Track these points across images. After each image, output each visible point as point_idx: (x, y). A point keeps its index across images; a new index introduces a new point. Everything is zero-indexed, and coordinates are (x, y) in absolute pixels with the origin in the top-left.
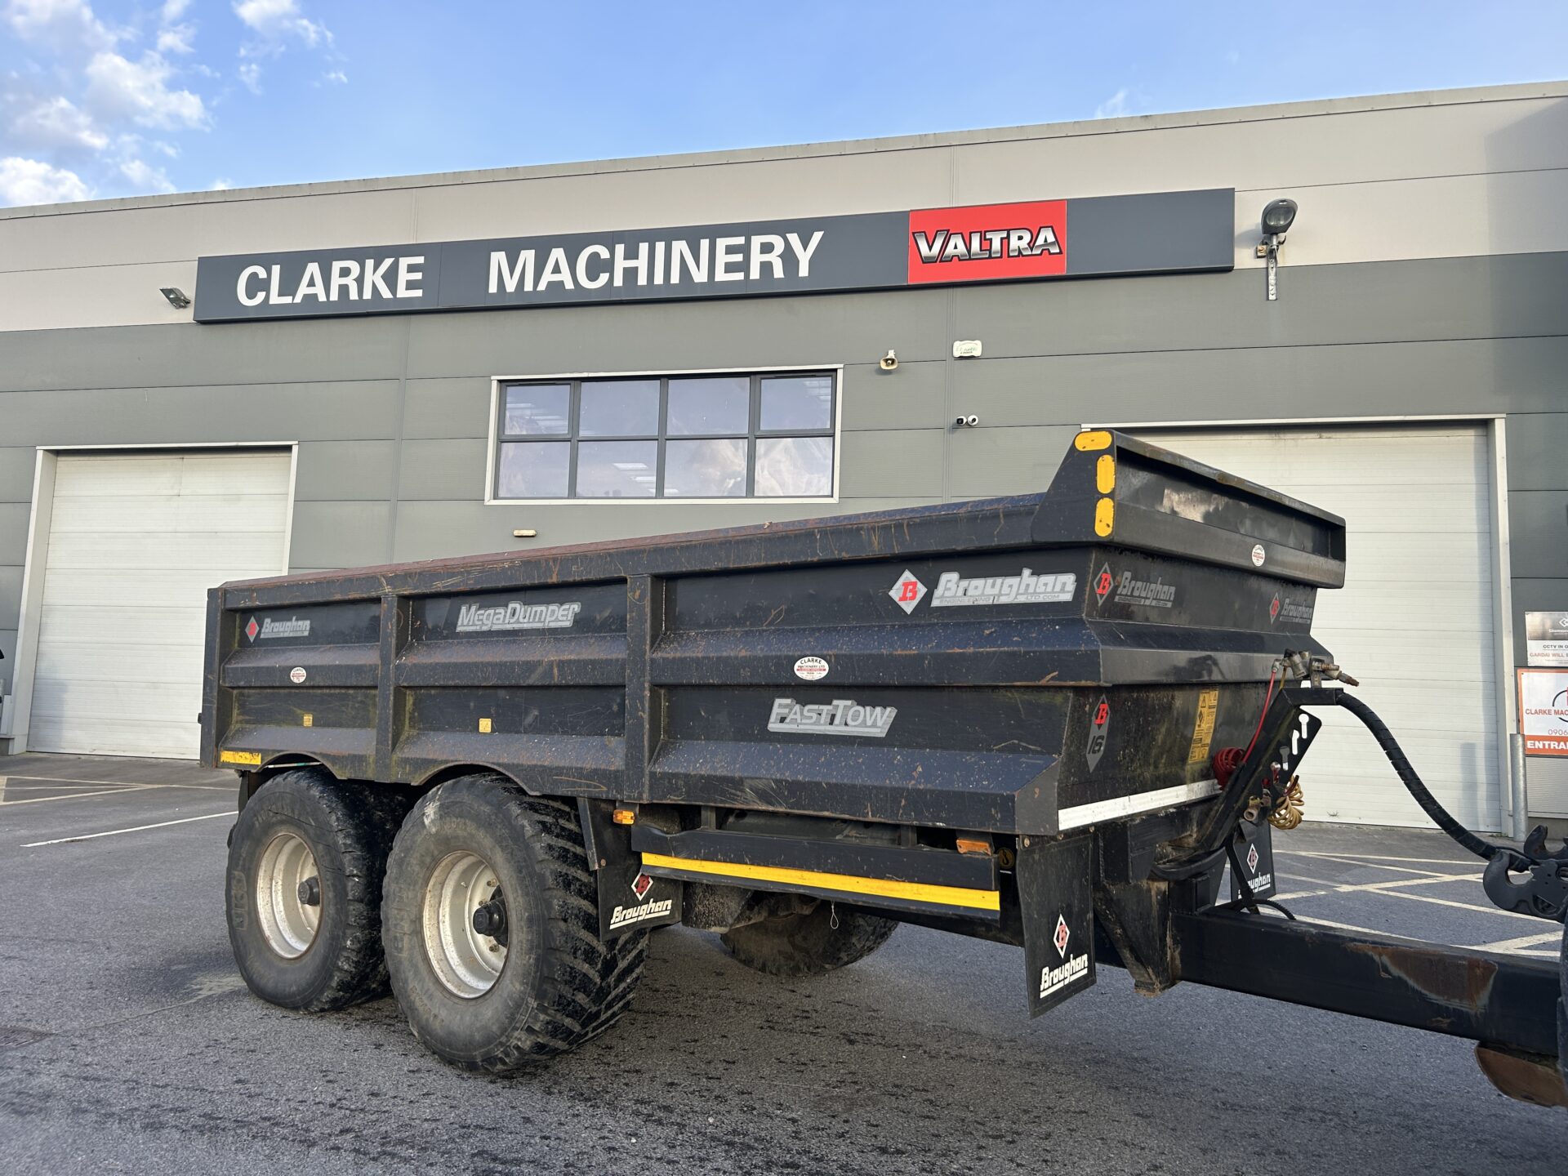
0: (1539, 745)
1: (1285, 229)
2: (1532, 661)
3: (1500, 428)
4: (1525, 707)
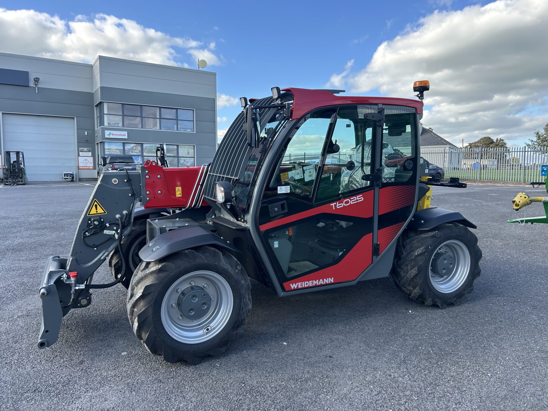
0: (81, 168)
1: (38, 81)
2: (80, 155)
3: (75, 119)
4: (79, 162)
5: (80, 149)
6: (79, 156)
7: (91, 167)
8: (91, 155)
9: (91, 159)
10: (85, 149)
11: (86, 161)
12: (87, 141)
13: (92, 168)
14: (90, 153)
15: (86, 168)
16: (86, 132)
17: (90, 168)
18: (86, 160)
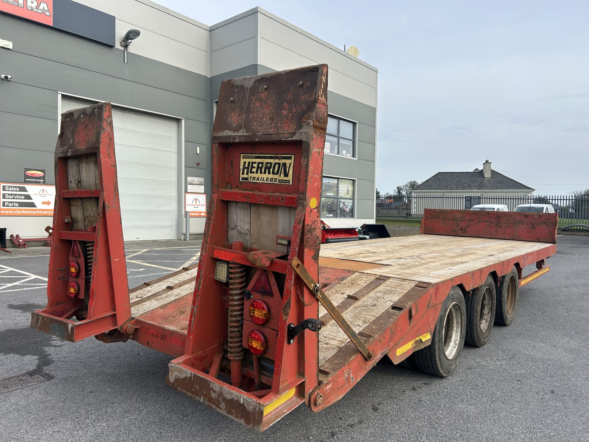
0: (190, 214)
1: (133, 39)
2: (189, 191)
3: (183, 121)
4: (187, 203)
5: (189, 179)
6: (186, 192)
7: (202, 212)
8: (203, 192)
9: (203, 199)
10: (196, 180)
11: (196, 202)
12: (198, 164)
13: (203, 214)
14: (203, 187)
15: (196, 214)
16: (198, 148)
17: (202, 214)
18: (196, 199)
